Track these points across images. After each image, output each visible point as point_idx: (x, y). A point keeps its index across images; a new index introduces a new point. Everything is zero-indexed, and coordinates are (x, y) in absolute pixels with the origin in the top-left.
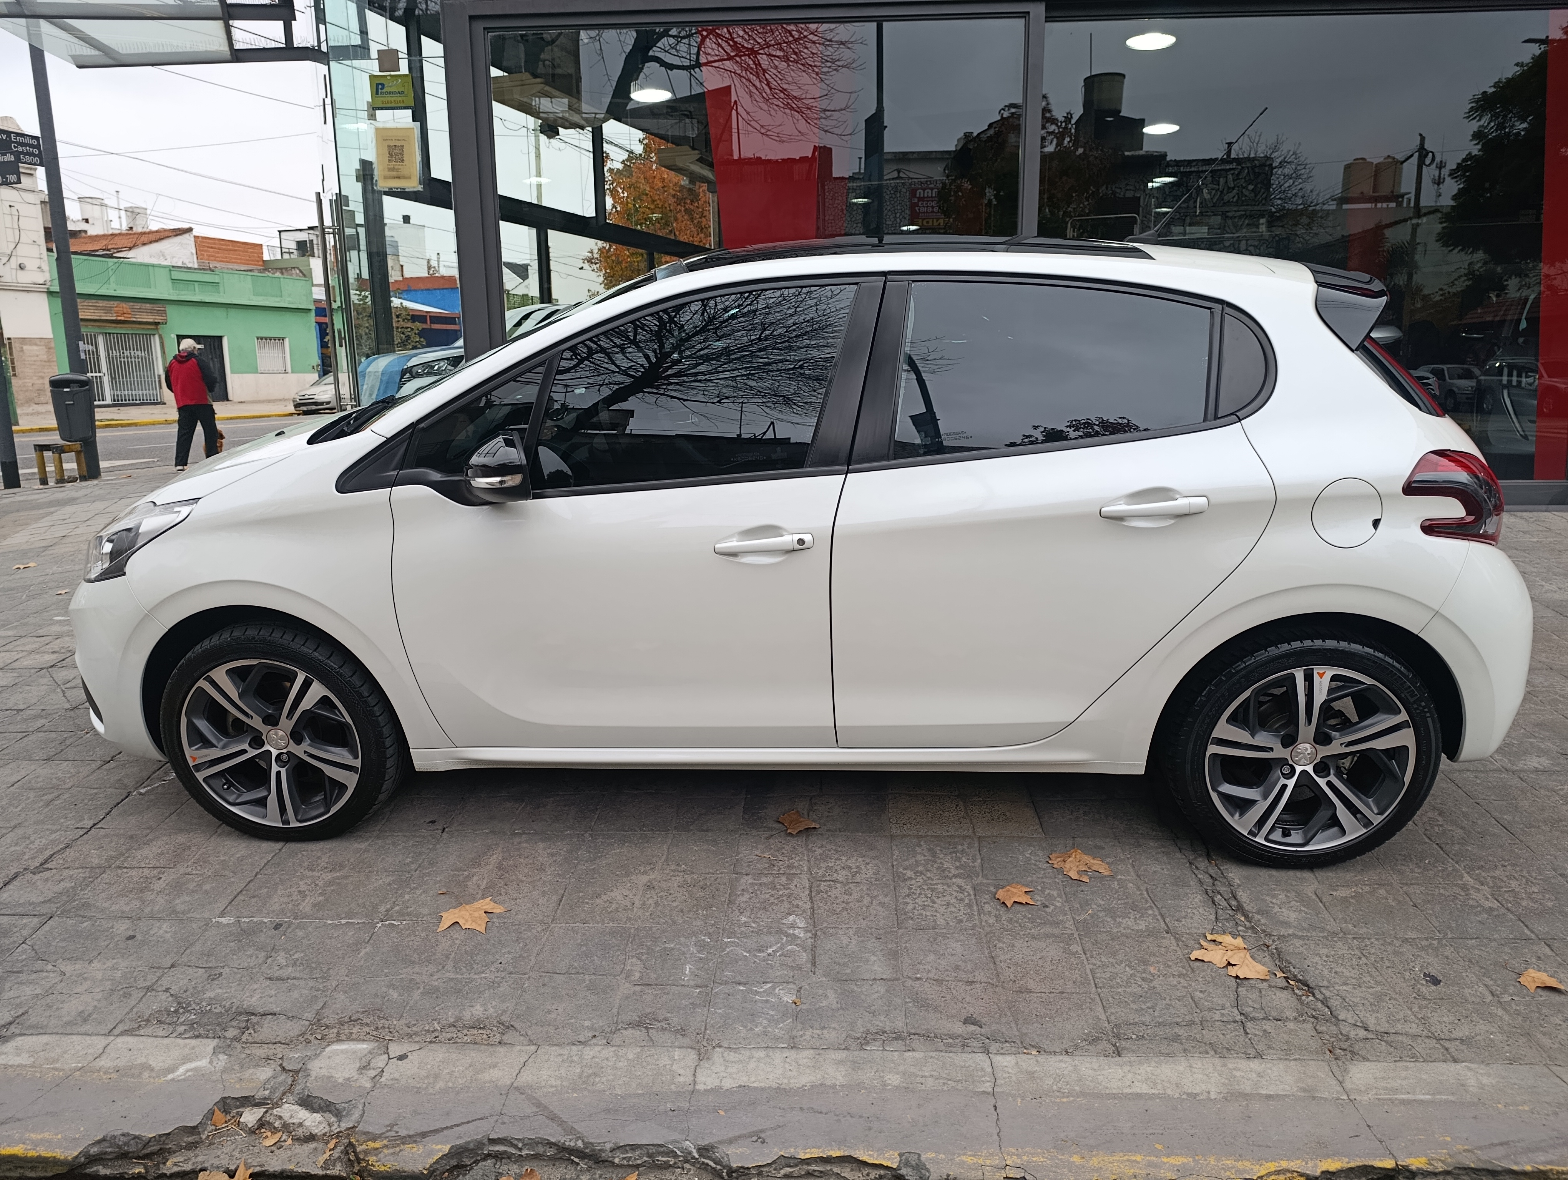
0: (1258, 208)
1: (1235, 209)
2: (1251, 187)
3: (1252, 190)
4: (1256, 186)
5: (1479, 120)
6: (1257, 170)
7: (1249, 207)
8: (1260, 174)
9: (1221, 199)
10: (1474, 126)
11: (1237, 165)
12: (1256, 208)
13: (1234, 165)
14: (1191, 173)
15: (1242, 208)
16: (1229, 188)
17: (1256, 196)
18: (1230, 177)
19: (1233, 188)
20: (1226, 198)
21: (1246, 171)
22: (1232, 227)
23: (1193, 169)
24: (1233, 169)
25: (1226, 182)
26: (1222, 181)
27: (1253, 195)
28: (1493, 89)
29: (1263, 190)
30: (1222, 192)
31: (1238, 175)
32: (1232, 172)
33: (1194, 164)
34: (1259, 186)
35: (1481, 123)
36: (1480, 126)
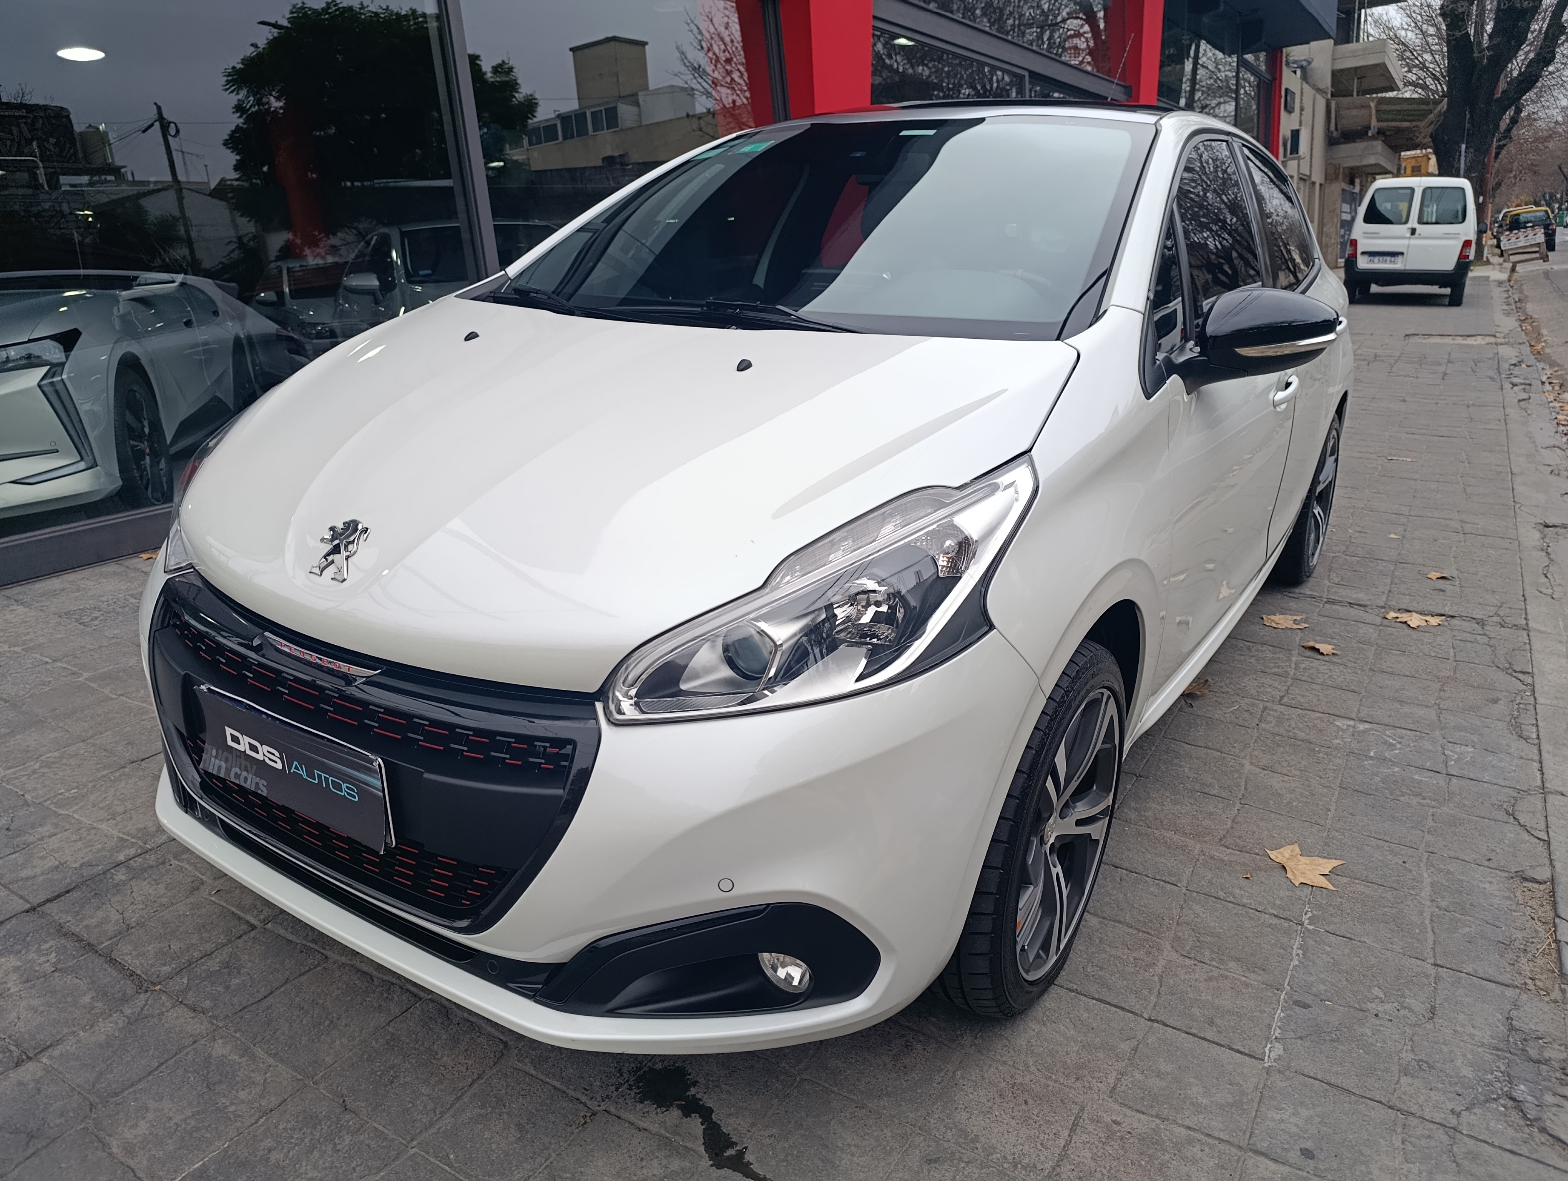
3: (55, 144)
5: (238, 94)
6: (51, 120)
10: (233, 99)
11: (27, 112)
13: (23, 113)
16: (26, 140)
18: (22, 125)
21: (41, 120)
24: (24, 117)
25: (20, 132)
28: (241, 66)
32: (24, 120)
35: (240, 97)
36: (239, 100)
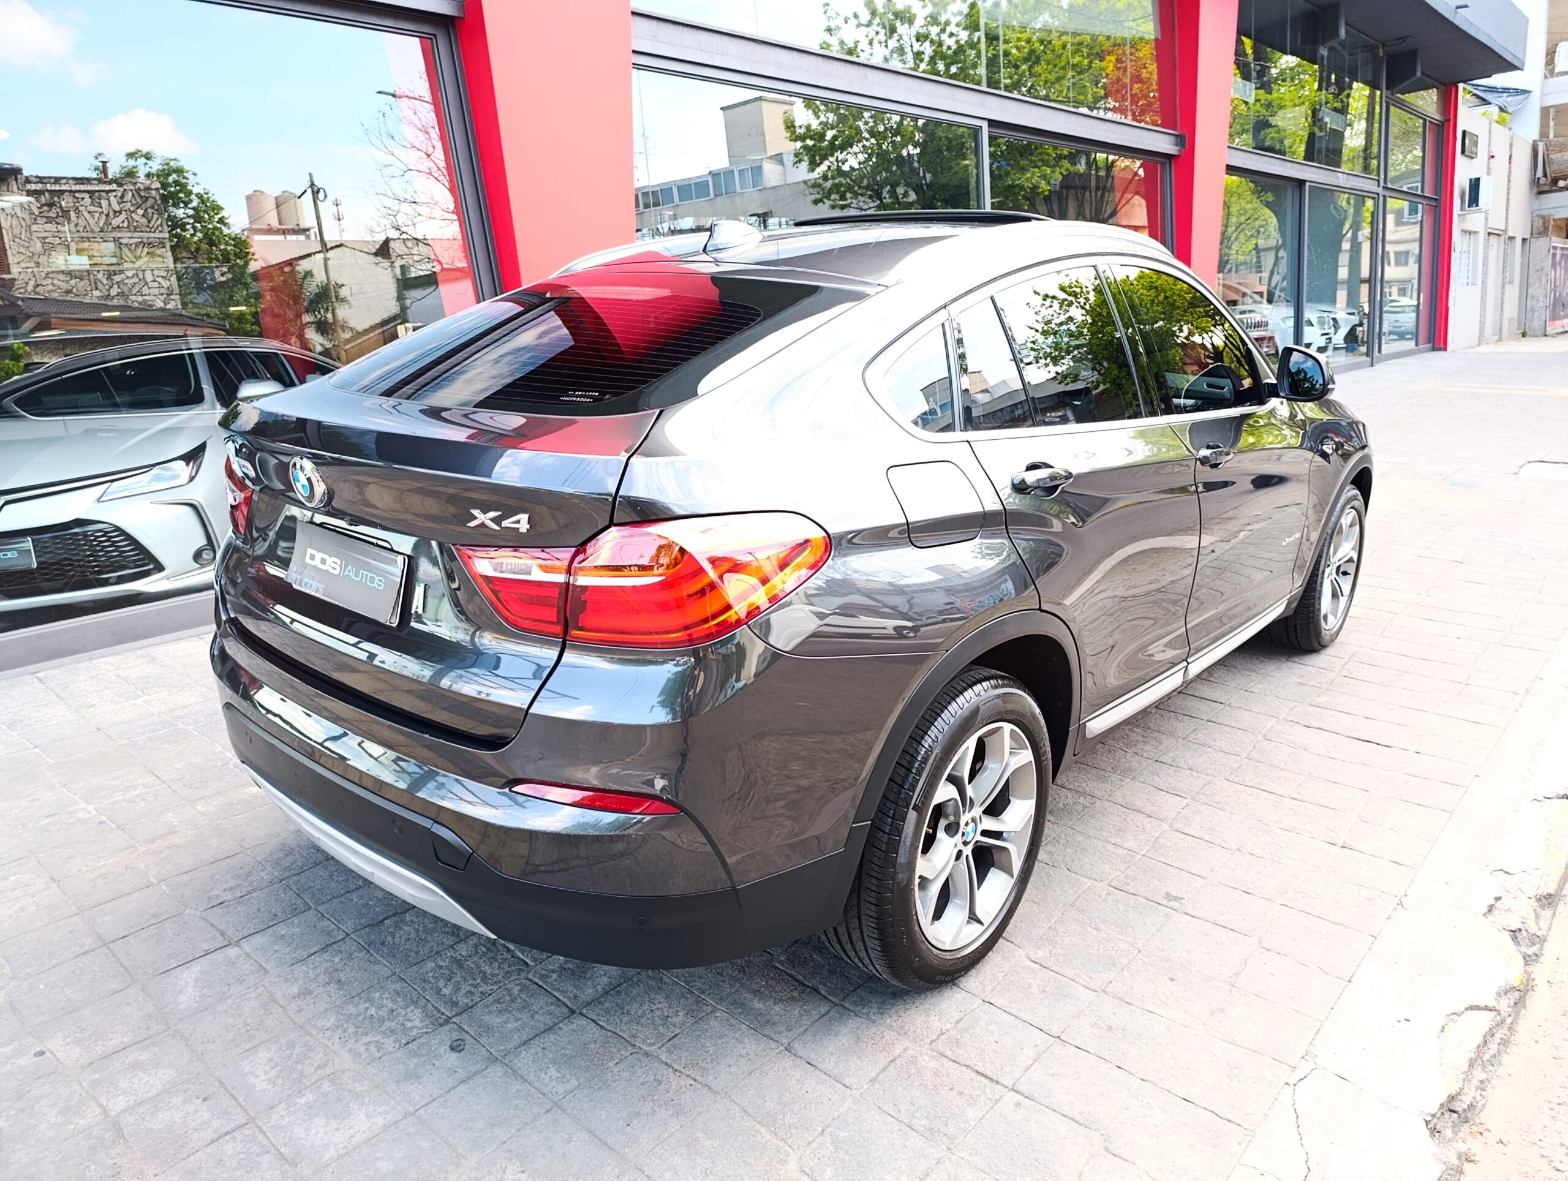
0: (157, 235)
1: (129, 235)
2: (140, 212)
3: (143, 215)
4: (146, 210)
6: (143, 194)
7: (146, 235)
8: (147, 198)
9: (108, 223)
12: (152, 235)
14: (62, 192)
15: (136, 235)
16: (115, 212)
17: (149, 222)
19: (120, 212)
20: (115, 222)
21: (130, 194)
22: (130, 255)
23: (64, 188)
26: (104, 203)
27: (144, 221)
29: (155, 216)
30: (107, 215)
31: (122, 197)
33: (64, 181)
34: (150, 210)
